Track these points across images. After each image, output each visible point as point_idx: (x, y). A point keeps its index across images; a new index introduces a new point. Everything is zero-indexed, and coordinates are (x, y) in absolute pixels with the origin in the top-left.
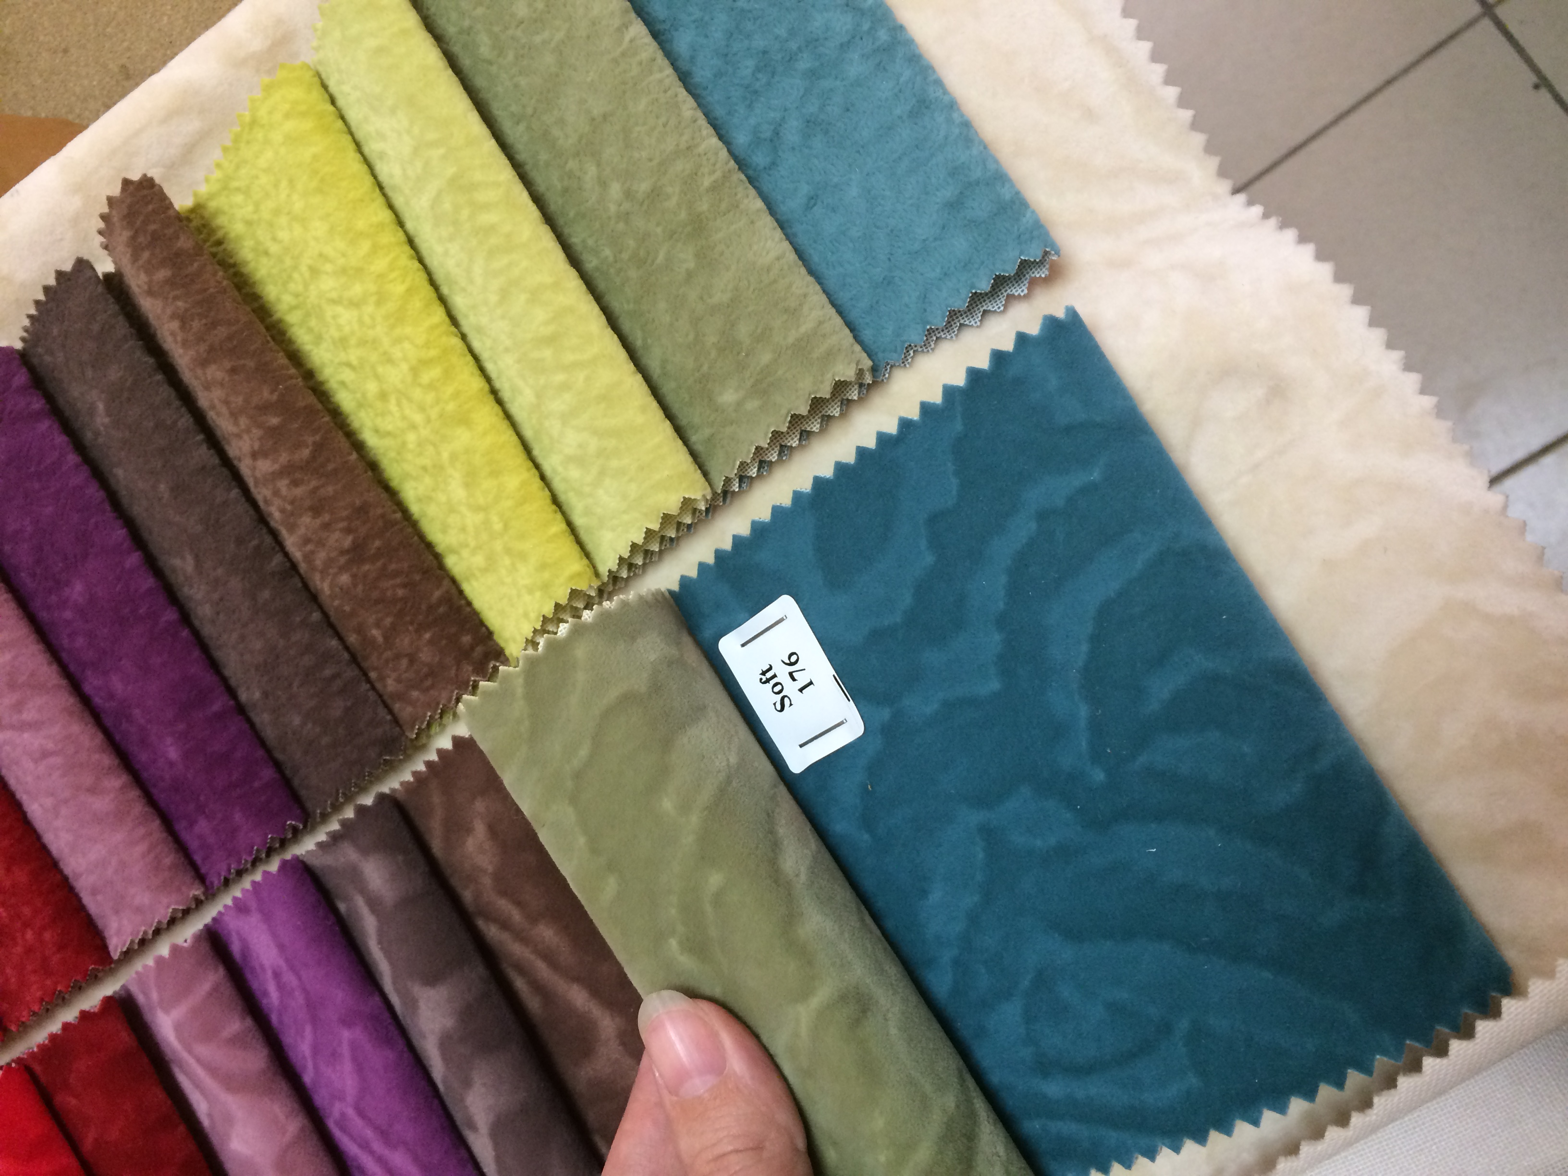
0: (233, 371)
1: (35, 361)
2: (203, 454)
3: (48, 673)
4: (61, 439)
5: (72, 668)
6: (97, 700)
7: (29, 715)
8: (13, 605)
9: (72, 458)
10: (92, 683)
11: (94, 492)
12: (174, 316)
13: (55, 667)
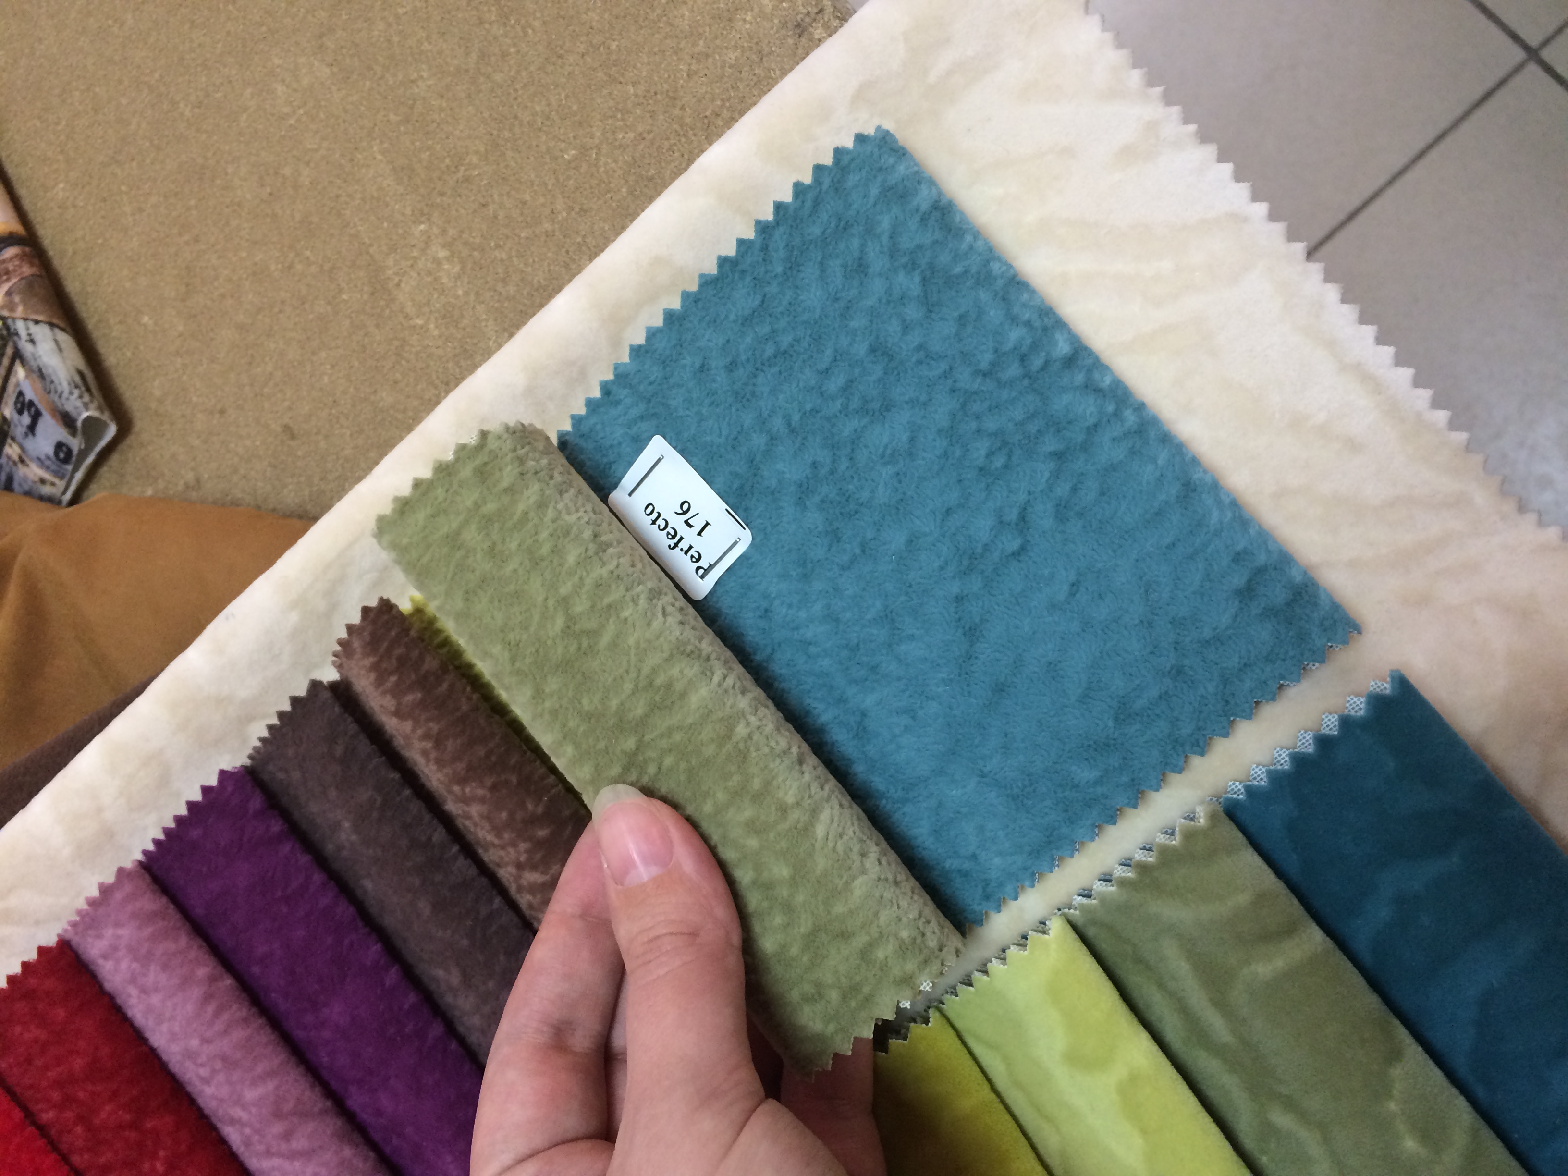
0: (494, 788)
1: (266, 777)
2: (462, 867)
3: (313, 1098)
4: (305, 859)
5: (334, 1084)
6: (365, 1117)
7: (300, 1143)
8: (268, 1029)
9: (318, 877)
10: (356, 1100)
11: (345, 910)
12: (426, 737)
13: (318, 1089)
